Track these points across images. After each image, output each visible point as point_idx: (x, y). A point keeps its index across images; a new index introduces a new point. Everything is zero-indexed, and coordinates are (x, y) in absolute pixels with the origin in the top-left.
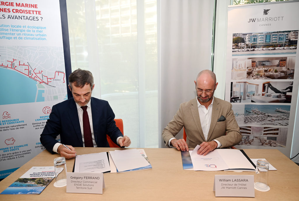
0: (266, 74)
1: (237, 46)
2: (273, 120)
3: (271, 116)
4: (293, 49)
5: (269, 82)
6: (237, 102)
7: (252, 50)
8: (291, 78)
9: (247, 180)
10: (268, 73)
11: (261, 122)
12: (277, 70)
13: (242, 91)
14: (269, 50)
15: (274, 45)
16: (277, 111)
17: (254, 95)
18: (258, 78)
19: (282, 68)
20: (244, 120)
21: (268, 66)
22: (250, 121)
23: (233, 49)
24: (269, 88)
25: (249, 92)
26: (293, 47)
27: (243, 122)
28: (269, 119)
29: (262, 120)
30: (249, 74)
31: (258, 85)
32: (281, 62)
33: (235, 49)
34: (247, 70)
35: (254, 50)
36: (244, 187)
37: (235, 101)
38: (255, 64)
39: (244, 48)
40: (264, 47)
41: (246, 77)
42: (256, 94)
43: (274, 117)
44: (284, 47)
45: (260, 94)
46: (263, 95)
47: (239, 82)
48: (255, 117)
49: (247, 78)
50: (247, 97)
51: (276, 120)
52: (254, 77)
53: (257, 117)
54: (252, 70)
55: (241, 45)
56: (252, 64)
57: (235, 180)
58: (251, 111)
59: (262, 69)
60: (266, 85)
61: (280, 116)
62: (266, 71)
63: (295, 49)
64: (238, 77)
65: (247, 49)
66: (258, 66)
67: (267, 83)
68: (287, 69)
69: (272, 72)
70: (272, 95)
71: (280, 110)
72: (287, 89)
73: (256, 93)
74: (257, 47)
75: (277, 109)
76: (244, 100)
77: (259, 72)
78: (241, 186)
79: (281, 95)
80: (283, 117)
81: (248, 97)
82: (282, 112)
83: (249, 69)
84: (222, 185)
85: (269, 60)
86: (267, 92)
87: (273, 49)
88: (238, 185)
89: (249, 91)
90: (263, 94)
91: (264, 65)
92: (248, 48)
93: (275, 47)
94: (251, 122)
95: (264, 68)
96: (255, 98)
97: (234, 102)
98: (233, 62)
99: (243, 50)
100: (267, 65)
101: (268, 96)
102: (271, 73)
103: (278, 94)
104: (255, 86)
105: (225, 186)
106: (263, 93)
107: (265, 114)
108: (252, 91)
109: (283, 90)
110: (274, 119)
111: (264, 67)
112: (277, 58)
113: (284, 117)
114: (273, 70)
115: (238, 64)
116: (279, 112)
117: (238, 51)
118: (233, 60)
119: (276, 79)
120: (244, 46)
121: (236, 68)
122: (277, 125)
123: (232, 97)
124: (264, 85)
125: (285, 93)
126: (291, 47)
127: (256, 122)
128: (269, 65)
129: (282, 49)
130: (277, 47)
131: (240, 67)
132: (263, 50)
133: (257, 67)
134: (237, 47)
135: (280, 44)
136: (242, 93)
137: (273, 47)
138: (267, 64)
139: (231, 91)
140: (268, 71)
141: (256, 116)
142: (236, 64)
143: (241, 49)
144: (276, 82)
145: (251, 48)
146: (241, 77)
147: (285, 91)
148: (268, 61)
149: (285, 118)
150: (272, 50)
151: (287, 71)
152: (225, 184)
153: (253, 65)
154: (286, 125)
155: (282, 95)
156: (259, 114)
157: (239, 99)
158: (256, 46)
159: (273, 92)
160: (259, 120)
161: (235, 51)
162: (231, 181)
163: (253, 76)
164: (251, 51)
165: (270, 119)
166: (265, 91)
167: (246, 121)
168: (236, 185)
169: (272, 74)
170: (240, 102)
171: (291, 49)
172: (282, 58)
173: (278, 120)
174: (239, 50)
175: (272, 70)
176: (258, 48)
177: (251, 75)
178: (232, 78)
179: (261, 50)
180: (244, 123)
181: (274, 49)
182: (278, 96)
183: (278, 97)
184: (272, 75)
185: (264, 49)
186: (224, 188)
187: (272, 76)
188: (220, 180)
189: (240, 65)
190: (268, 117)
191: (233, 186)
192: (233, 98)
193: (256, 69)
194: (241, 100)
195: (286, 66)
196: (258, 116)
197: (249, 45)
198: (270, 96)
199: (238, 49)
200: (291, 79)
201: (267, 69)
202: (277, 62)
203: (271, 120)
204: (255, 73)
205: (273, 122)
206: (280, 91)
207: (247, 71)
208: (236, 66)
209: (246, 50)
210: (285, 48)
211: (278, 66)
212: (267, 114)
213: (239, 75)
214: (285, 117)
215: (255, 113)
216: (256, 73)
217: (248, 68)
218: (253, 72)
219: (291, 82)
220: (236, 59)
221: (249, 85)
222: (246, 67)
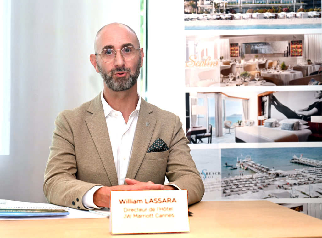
0: (262, 72)
1: (195, 6)
2: (288, 184)
3: (283, 176)
4: (315, 17)
5: (272, 92)
6: (202, 142)
7: (229, 19)
8: (316, 82)
9: (174, 200)
10: (268, 71)
11: (261, 191)
12: (286, 65)
13: (212, 114)
14: (265, 18)
15: (275, 7)
16: (296, 163)
17: (240, 125)
18: (245, 83)
19: (296, 61)
20: (221, 189)
21: (265, 55)
22: (237, 189)
23: (186, 13)
24: (272, 106)
25: (228, 118)
26: (314, 13)
27: (221, 192)
28: (279, 182)
29: (263, 186)
30: (226, 72)
31: (248, 99)
32: (294, 46)
33: (190, 13)
34: (221, 64)
35: (232, 18)
36: (169, 212)
37: (198, 140)
38: (237, 50)
39: (209, 13)
40: (253, 12)
41: (220, 80)
42: (245, 122)
43: (290, 176)
44: (296, 11)
45: (253, 122)
46: (260, 123)
47: (204, 93)
48: (247, 180)
49: (222, 82)
50: (224, 130)
51: (295, 184)
52: (238, 81)
53: (251, 178)
54: (231, 64)
55: (203, 4)
56: (232, 50)
57: (151, 201)
58: (237, 165)
59: (254, 60)
60: (266, 99)
61: (303, 174)
62: (262, 66)
63: (317, 16)
64: (201, 80)
65: (217, 14)
66: (245, 55)
67: (266, 96)
68: (306, 63)
69: (275, 69)
70: (280, 122)
71: (302, 160)
72: (311, 108)
73: (244, 120)
74: (239, 10)
75: (295, 157)
76: (218, 136)
77: (247, 68)
78: (162, 212)
79: (301, 124)
80: (309, 176)
81: (228, 130)
82: (306, 165)
83: (224, 60)
84: (126, 210)
85: (266, 41)
86: (269, 117)
87: (273, 17)
88: (156, 210)
89: (228, 113)
90: (260, 121)
91: (256, 52)
92: (220, 13)
93: (277, 11)
94: (240, 192)
95: (256, 60)
96: (243, 131)
97: (195, 142)
98: (187, 45)
99: (209, 16)
100: (263, 51)
101: (271, 125)
102: (273, 72)
103: (293, 121)
104: (240, 102)
105: (130, 213)
106: (261, 118)
107: (268, 170)
108: (235, 115)
109: (304, 110)
110: (291, 181)
111: (257, 57)
112: (283, 38)
113: (312, 176)
114: (278, 64)
115: (199, 51)
116: (299, 164)
117: (198, 19)
118: (188, 39)
119: (285, 85)
120: (209, 7)
121: (195, 58)
122: (297, 197)
123: (190, 130)
124: (260, 98)
125: (307, 118)
126: (310, 13)
127: (250, 192)
128: (267, 52)
129: (291, 18)
130: (282, 11)
131: (205, 57)
132: (252, 17)
133: (243, 57)
134: (195, 10)
135: (286, 7)
136: (212, 119)
137: (273, 12)
138: (263, 49)
139: (188, 114)
140: (267, 66)
141: (248, 176)
142: (195, 49)
143: (204, 14)
144: (287, 93)
145: (227, 13)
146: (208, 80)
147: (306, 113)
148: (265, 44)
149: (315, 180)
150: (271, 17)
151: (308, 65)
152: (131, 209)
153: (234, 53)
154: (317, 197)
155: (302, 122)
156: (255, 170)
157: (208, 134)
158: (237, 8)
159: (281, 115)
160: (256, 185)
161: (191, 19)
162: (144, 201)
163: (234, 79)
164: (226, 19)
165: (281, 184)
166: (263, 114)
167: (227, 191)
168: (153, 210)
169: (275, 72)
170: (210, 142)
171: (309, 17)
172: (294, 36)
173: (299, 184)
174: (200, 16)
175: (275, 64)
176: (242, 13)
177: (230, 75)
178: (187, 83)
179: (247, 19)
180: (222, 196)
181: (276, 17)
182: (293, 125)
183: (293, 127)
184: (277, 75)
185: (255, 15)
186: (129, 216)
187: (276, 78)
188: (122, 202)
189: (203, 51)
190: (277, 179)
191: (148, 212)
192: (193, 133)
193: (240, 62)
194: (210, 136)
195: (303, 55)
196: (254, 177)
197: (221, 5)
198: (275, 127)
199: (198, 13)
200: (317, 84)
201: (263, 62)
202: (284, 46)
203: (285, 186)
204: (238, 71)
205: (289, 191)
206: (297, 112)
207: (221, 67)
208: (196, 53)
209: (215, 17)
210: (298, 14)
211: (287, 54)
212: (272, 171)
213: (203, 76)
214: (314, 177)
215: (247, 169)
216: (242, 71)
217: (221, 58)
218: (235, 70)
219: (317, 92)
220: (193, 37)
221: (227, 101)
222: (219, 58)
